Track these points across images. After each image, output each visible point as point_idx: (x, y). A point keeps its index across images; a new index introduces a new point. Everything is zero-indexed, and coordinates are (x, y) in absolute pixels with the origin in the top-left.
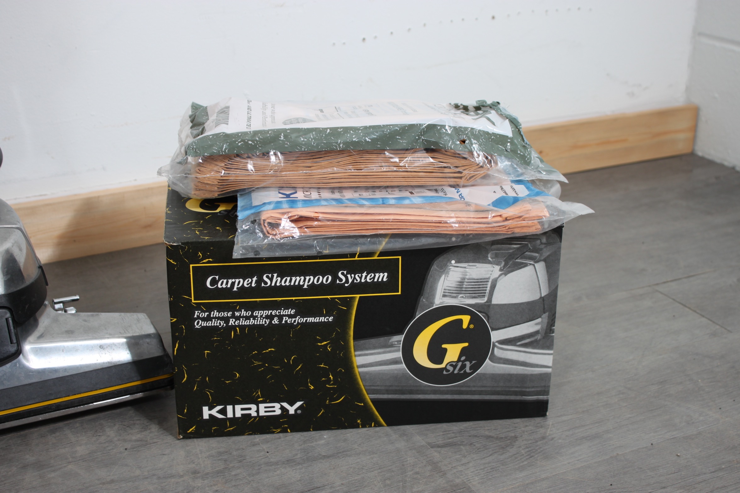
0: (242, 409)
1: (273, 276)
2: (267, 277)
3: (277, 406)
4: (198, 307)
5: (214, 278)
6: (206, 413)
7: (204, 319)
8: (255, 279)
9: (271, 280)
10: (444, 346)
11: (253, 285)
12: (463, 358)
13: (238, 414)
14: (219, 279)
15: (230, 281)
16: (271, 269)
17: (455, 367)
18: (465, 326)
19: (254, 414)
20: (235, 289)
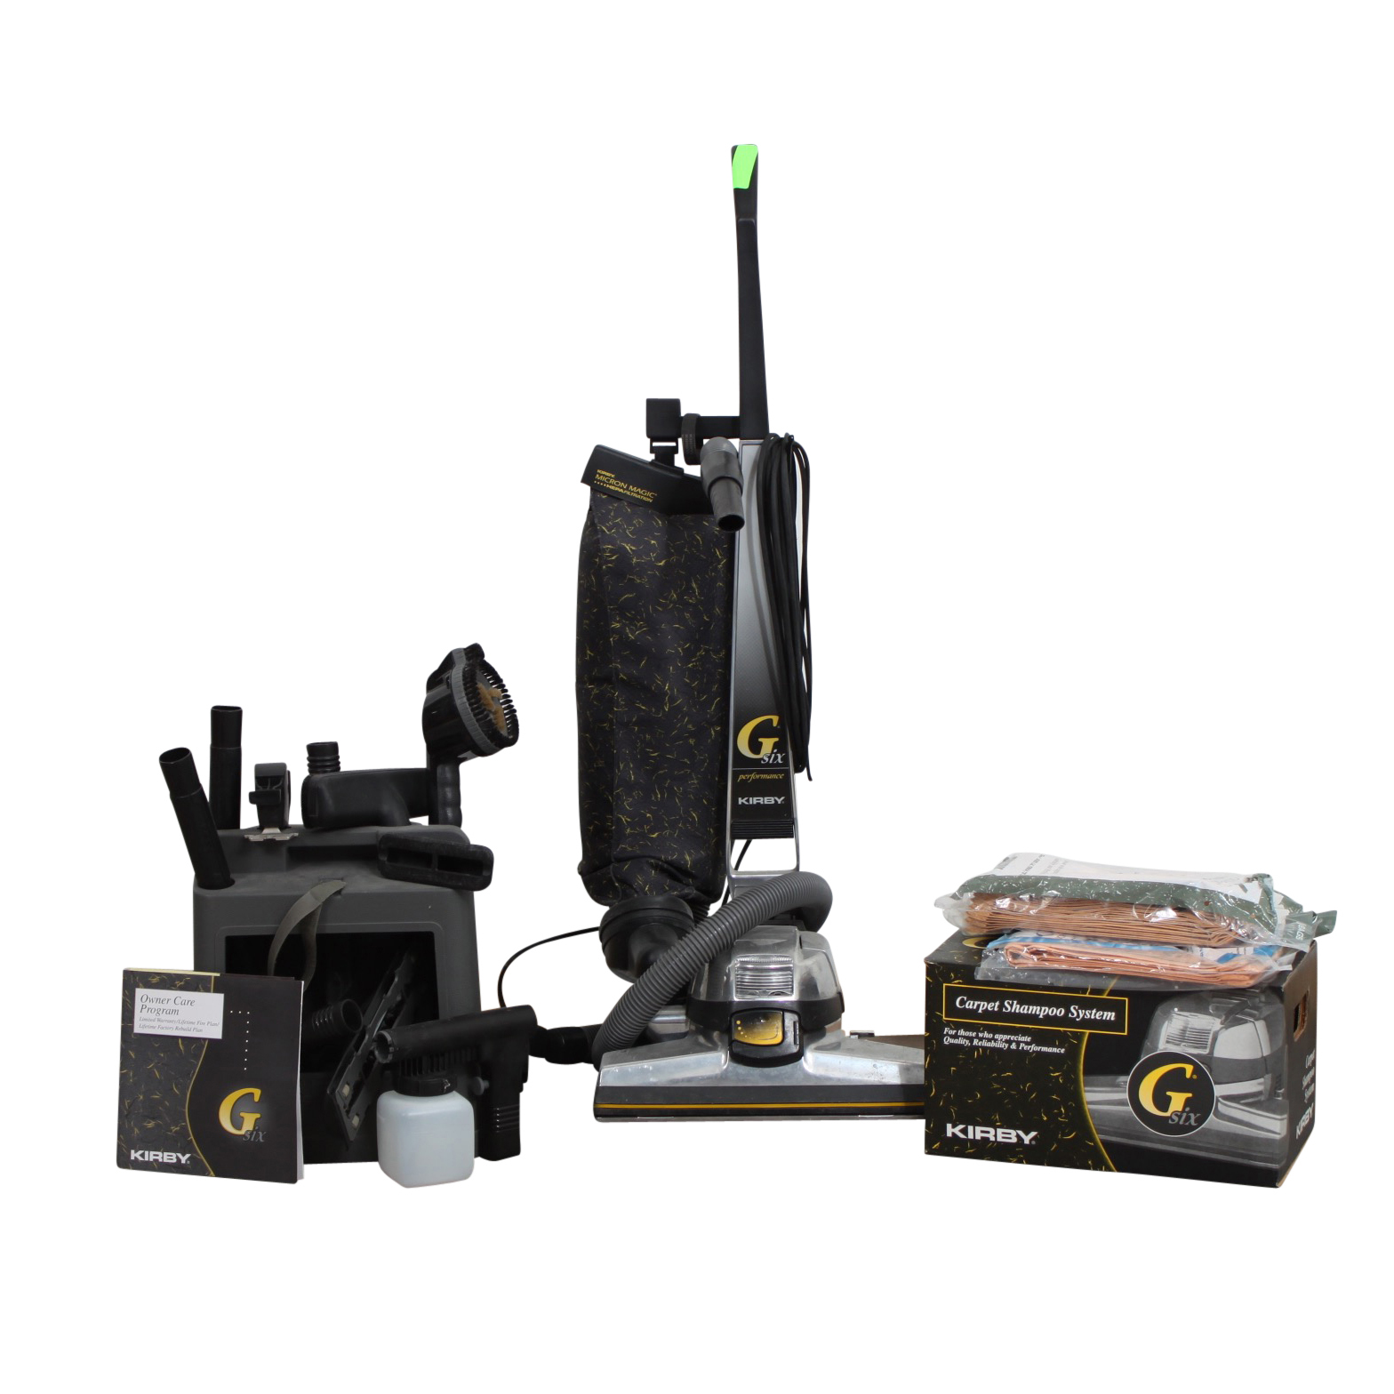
0: (982, 1132)
1: (1013, 1003)
2: (1008, 1003)
3: (1013, 1133)
4: (948, 1024)
5: (963, 999)
6: (950, 1130)
7: (952, 1036)
8: (997, 1003)
9: (1012, 1006)
10: (1169, 1093)
11: (996, 1009)
12: (1187, 1109)
13: (978, 1136)
14: (967, 1000)
15: (976, 1003)
16: (1012, 996)
17: (1180, 1117)
18: (1188, 1075)
19: (992, 1139)
20: (980, 1011)
